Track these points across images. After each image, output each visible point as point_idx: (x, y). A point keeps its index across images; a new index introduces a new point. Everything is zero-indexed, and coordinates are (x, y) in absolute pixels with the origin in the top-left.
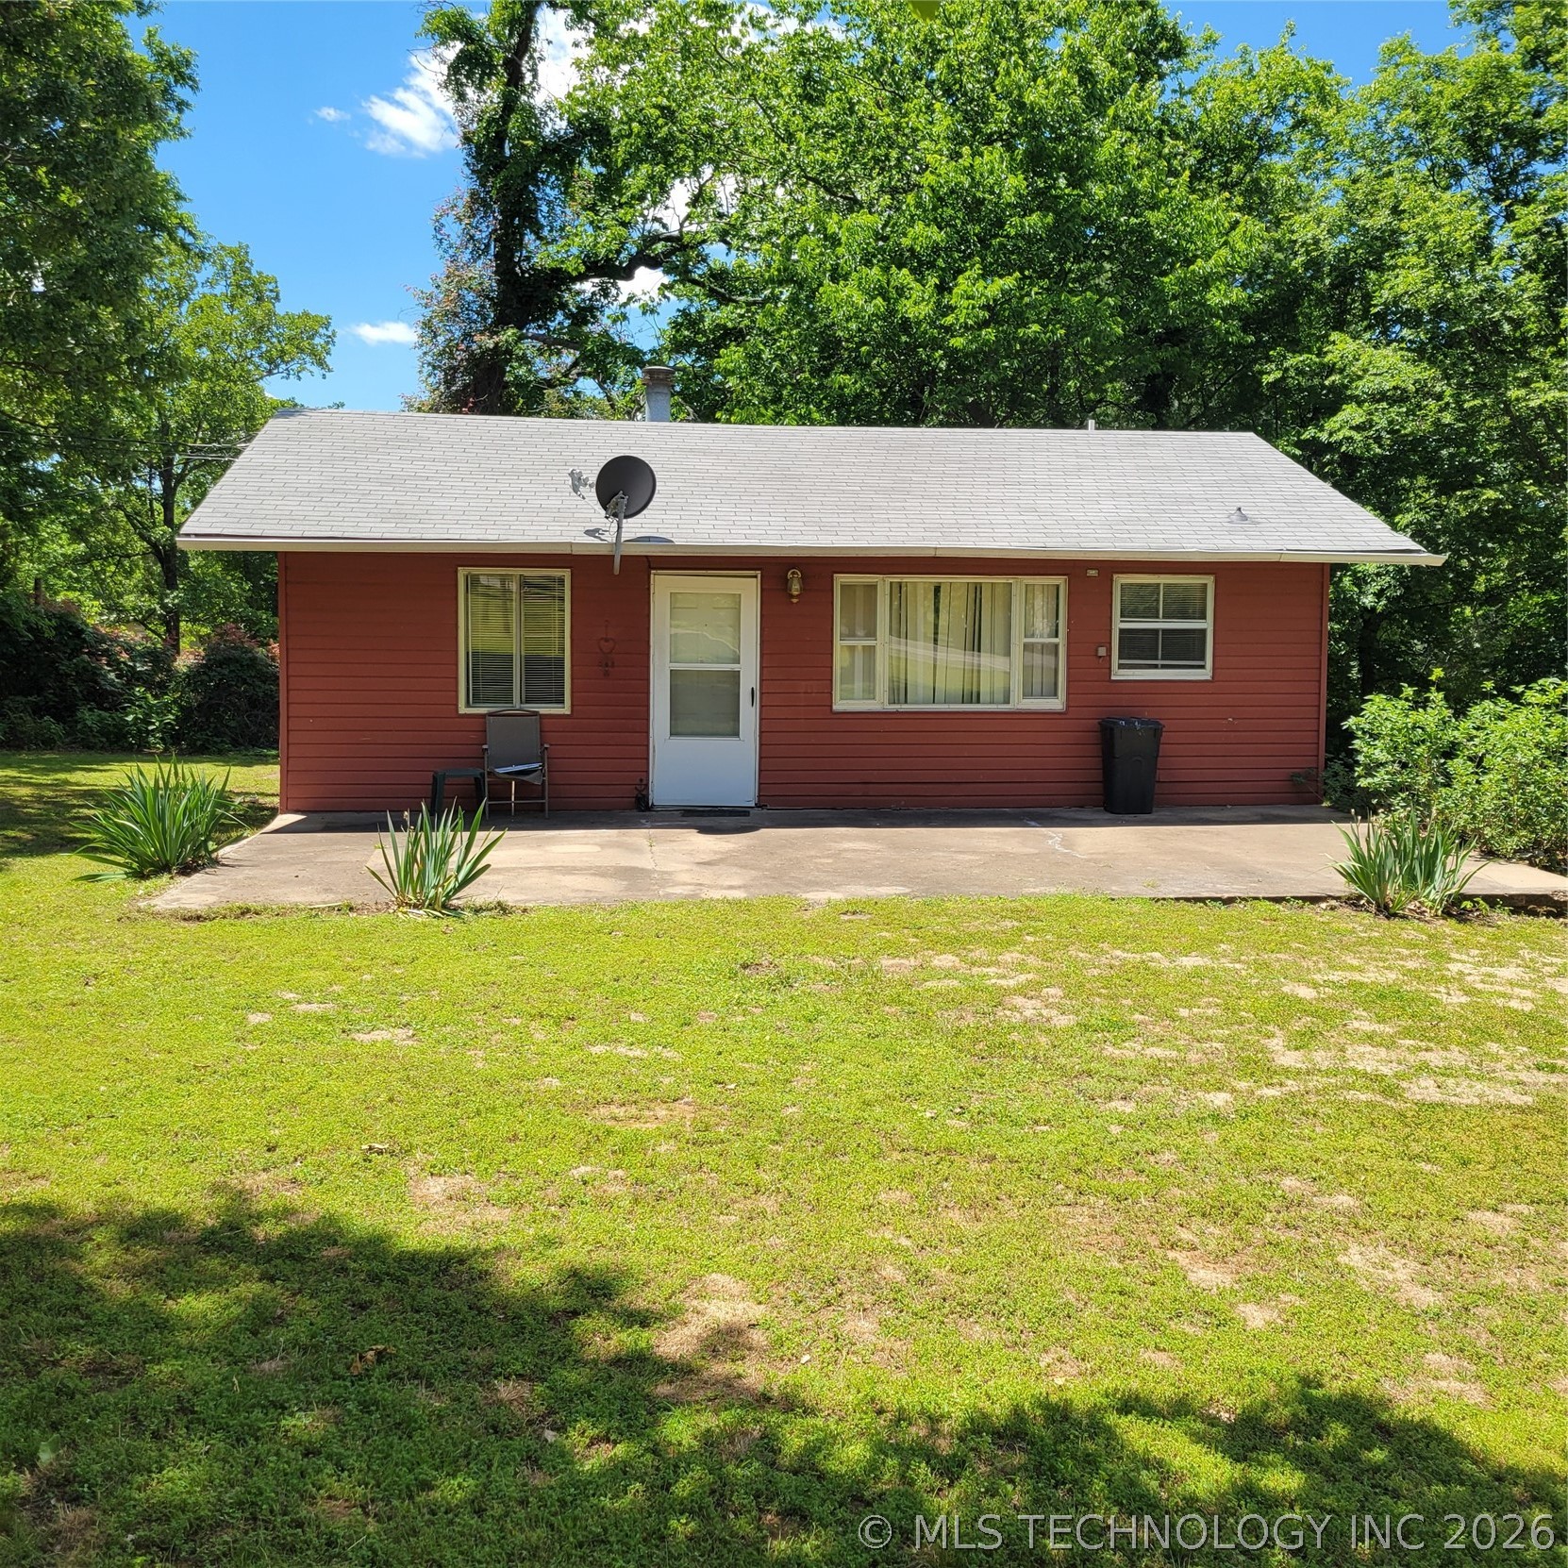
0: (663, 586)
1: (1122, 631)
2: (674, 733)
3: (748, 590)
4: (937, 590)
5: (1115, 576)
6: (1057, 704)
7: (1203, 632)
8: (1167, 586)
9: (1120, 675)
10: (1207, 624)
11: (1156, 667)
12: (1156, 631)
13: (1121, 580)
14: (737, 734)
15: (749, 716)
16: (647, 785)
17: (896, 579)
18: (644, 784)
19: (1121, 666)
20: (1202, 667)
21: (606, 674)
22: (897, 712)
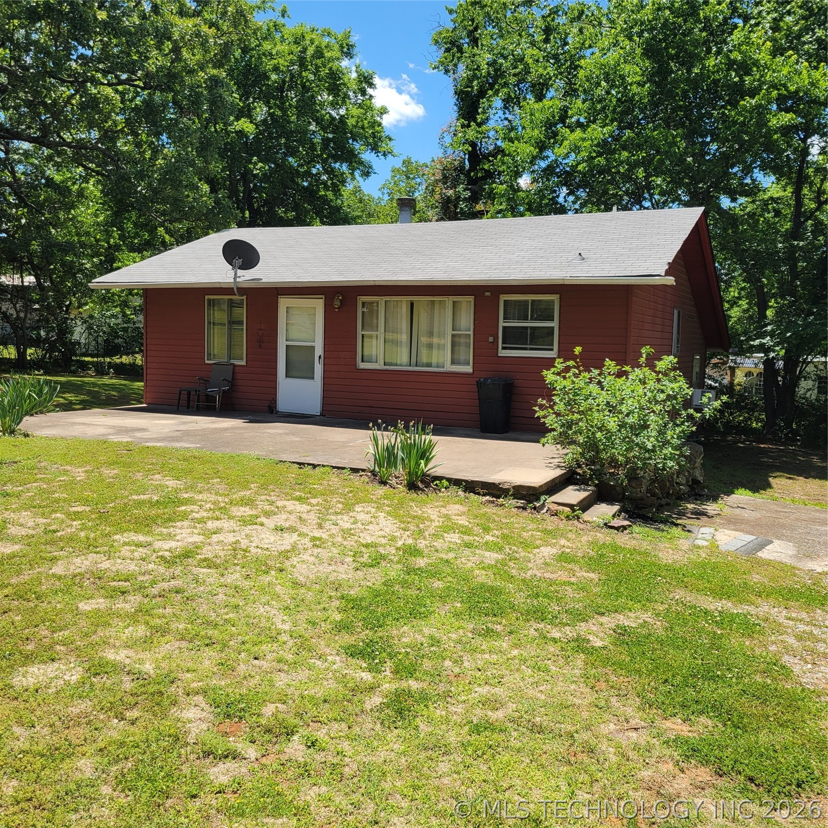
0: (284, 303)
1: (504, 328)
2: (288, 375)
3: (318, 305)
4: (412, 304)
5: (501, 296)
6: (469, 369)
7: (553, 328)
8: (533, 301)
9: (503, 353)
10: (555, 324)
11: (526, 349)
12: (526, 328)
13: (504, 298)
14: (313, 378)
15: (318, 369)
16: (276, 401)
17: (388, 298)
18: (274, 401)
19: (504, 348)
20: (552, 350)
21: (260, 346)
22: (387, 370)
